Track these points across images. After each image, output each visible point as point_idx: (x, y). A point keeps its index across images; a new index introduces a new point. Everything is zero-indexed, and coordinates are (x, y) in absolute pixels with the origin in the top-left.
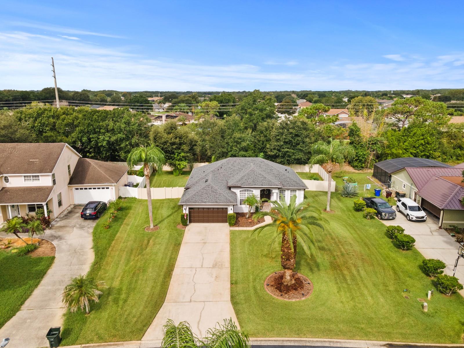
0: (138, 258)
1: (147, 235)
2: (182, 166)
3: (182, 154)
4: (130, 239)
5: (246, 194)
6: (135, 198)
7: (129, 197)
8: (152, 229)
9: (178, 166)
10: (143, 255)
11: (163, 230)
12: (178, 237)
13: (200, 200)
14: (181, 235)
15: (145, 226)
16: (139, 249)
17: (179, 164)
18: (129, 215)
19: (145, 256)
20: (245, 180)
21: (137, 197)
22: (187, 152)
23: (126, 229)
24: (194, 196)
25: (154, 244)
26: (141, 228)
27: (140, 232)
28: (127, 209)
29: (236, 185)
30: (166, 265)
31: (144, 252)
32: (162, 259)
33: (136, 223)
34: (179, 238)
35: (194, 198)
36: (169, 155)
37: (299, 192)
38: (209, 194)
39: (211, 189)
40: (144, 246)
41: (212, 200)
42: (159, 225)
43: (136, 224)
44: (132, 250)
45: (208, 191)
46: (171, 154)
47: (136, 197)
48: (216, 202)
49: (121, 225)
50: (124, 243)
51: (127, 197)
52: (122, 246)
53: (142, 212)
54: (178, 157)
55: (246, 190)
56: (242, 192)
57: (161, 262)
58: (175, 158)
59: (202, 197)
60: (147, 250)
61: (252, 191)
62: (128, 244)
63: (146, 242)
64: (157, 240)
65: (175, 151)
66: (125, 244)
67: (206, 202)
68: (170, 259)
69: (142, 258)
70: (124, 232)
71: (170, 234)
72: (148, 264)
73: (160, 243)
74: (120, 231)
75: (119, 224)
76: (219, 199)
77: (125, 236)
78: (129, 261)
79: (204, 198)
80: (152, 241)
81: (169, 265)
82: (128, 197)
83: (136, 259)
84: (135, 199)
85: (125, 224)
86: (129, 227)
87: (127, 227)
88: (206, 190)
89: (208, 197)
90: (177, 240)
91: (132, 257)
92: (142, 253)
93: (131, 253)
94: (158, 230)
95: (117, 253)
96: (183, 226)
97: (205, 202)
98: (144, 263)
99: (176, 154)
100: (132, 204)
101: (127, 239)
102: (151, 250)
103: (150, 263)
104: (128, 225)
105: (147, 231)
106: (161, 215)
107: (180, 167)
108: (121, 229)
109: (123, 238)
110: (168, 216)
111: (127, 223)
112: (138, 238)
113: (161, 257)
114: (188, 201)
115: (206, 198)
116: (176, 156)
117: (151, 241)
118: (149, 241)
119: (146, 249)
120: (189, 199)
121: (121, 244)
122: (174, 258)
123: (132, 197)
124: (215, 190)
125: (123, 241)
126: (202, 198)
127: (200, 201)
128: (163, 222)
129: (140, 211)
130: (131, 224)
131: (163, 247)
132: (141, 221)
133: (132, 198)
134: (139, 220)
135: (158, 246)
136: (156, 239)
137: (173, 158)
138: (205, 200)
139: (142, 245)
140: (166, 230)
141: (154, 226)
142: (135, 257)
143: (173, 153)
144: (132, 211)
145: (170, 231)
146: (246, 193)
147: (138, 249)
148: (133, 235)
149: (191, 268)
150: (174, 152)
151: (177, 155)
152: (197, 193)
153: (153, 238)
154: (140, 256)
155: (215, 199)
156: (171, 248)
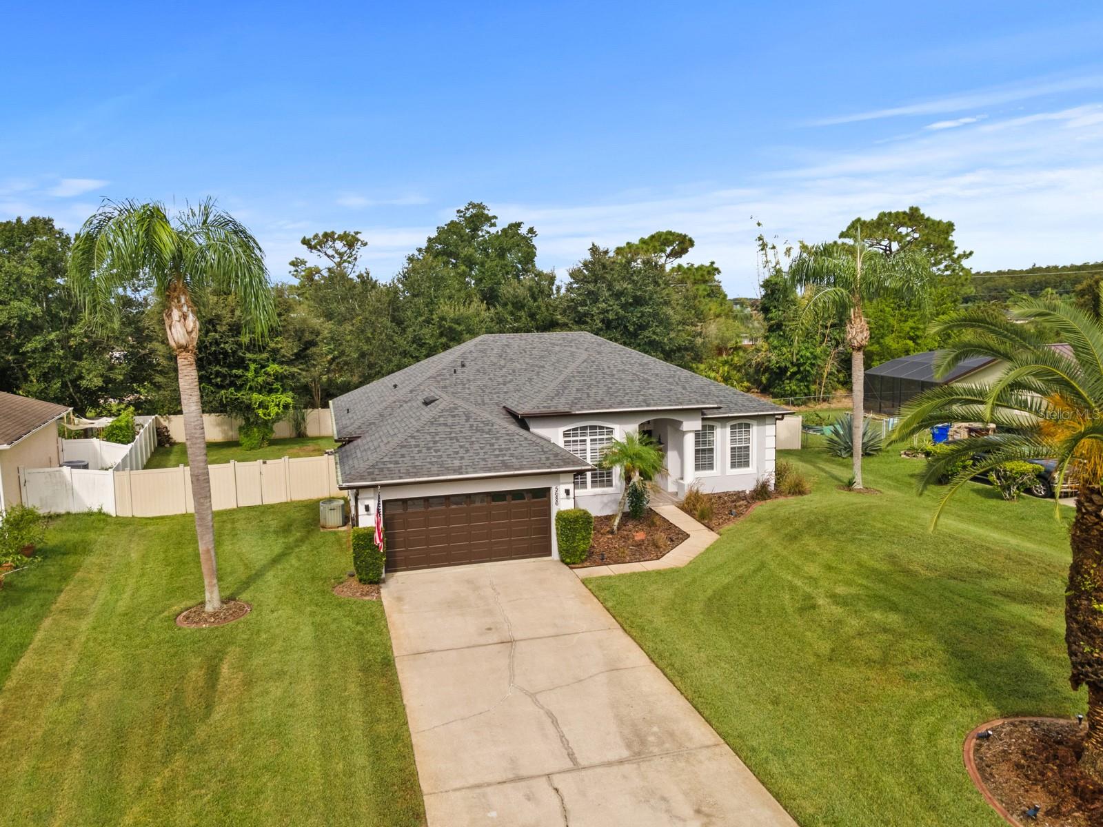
0: (167, 773)
1: (194, 643)
2: (274, 410)
3: (273, 368)
4: (101, 674)
5: (588, 442)
6: (100, 512)
7: (73, 511)
8: (215, 615)
9: (260, 412)
10: (201, 750)
11: (272, 611)
12: (361, 633)
13: (431, 463)
14: (376, 621)
15: (176, 608)
16: (166, 722)
17: (261, 405)
18: (79, 574)
19: (214, 755)
20: (578, 390)
21: (110, 509)
22: (290, 363)
23: (69, 634)
24: (404, 451)
25: (248, 683)
26: (153, 618)
27: (154, 636)
28: (64, 554)
29: (552, 409)
30: (363, 784)
31: (202, 732)
32: (326, 753)
33: (120, 603)
34: (373, 639)
35: (403, 456)
36: (224, 370)
37: (761, 428)
38: (464, 437)
39: (467, 420)
40: (191, 700)
41: (484, 459)
42: (245, 596)
43: (122, 606)
44: (120, 734)
45: (457, 428)
46: (231, 367)
47: (105, 510)
48: (506, 466)
49: (37, 618)
50: (64, 699)
51: (63, 511)
52: (56, 722)
53: (144, 557)
54: (260, 379)
55: (584, 428)
56: (572, 439)
57: (325, 775)
58: (247, 381)
59: (436, 451)
60: (216, 717)
61: (610, 431)
62: (93, 704)
63: (196, 675)
64: (257, 661)
65: (249, 355)
66: (74, 705)
67: (461, 468)
68: (373, 743)
69: (194, 768)
70: (60, 647)
71: (317, 627)
72: (250, 803)
73: (280, 674)
74: (36, 644)
75: (28, 612)
76: (512, 455)
77: (70, 666)
78: (112, 803)
79: (448, 456)
80: (232, 666)
81: (382, 784)
82: (68, 513)
83: (158, 782)
84: (101, 516)
85: (61, 611)
86: (85, 625)
87: (73, 623)
88: (446, 425)
89: (462, 451)
90: (363, 645)
91: (130, 777)
92: (186, 738)
93: (119, 753)
94: (251, 617)
95: (25, 764)
96: (366, 588)
97: (459, 470)
98: (217, 800)
99: (253, 366)
100: (92, 535)
101: (78, 678)
102: (241, 711)
103: (260, 792)
104: (80, 614)
105: (189, 628)
106: (241, 560)
107: (264, 415)
108: (39, 636)
109: (55, 677)
110: (275, 561)
111: (75, 605)
112: (147, 667)
113: (314, 749)
114: (381, 470)
115: (457, 453)
116: (250, 374)
117: (225, 669)
118: (213, 674)
119: (208, 715)
120: (384, 463)
121: (50, 710)
122: (397, 738)
123: (86, 510)
124: (483, 422)
125: (58, 691)
126: (441, 457)
127: (435, 468)
128: (259, 582)
129: (134, 556)
130: (95, 607)
131: (306, 690)
132: (145, 593)
133: (90, 514)
134: (138, 589)
135: (276, 690)
136: (248, 657)
137: (239, 382)
138: (457, 463)
139: (176, 698)
140: (285, 612)
141: (223, 602)
142: (144, 769)
143: (242, 364)
144: (90, 560)
145: (313, 614)
146: (588, 439)
147: (156, 723)
148: (118, 653)
149: (519, 779)
150: (242, 360)
151: (256, 371)
152: (413, 437)
153: (233, 653)
154: (179, 760)
155: (497, 456)
156: (353, 689)
